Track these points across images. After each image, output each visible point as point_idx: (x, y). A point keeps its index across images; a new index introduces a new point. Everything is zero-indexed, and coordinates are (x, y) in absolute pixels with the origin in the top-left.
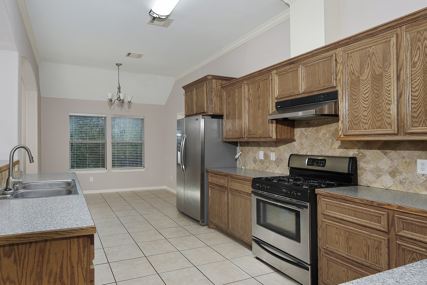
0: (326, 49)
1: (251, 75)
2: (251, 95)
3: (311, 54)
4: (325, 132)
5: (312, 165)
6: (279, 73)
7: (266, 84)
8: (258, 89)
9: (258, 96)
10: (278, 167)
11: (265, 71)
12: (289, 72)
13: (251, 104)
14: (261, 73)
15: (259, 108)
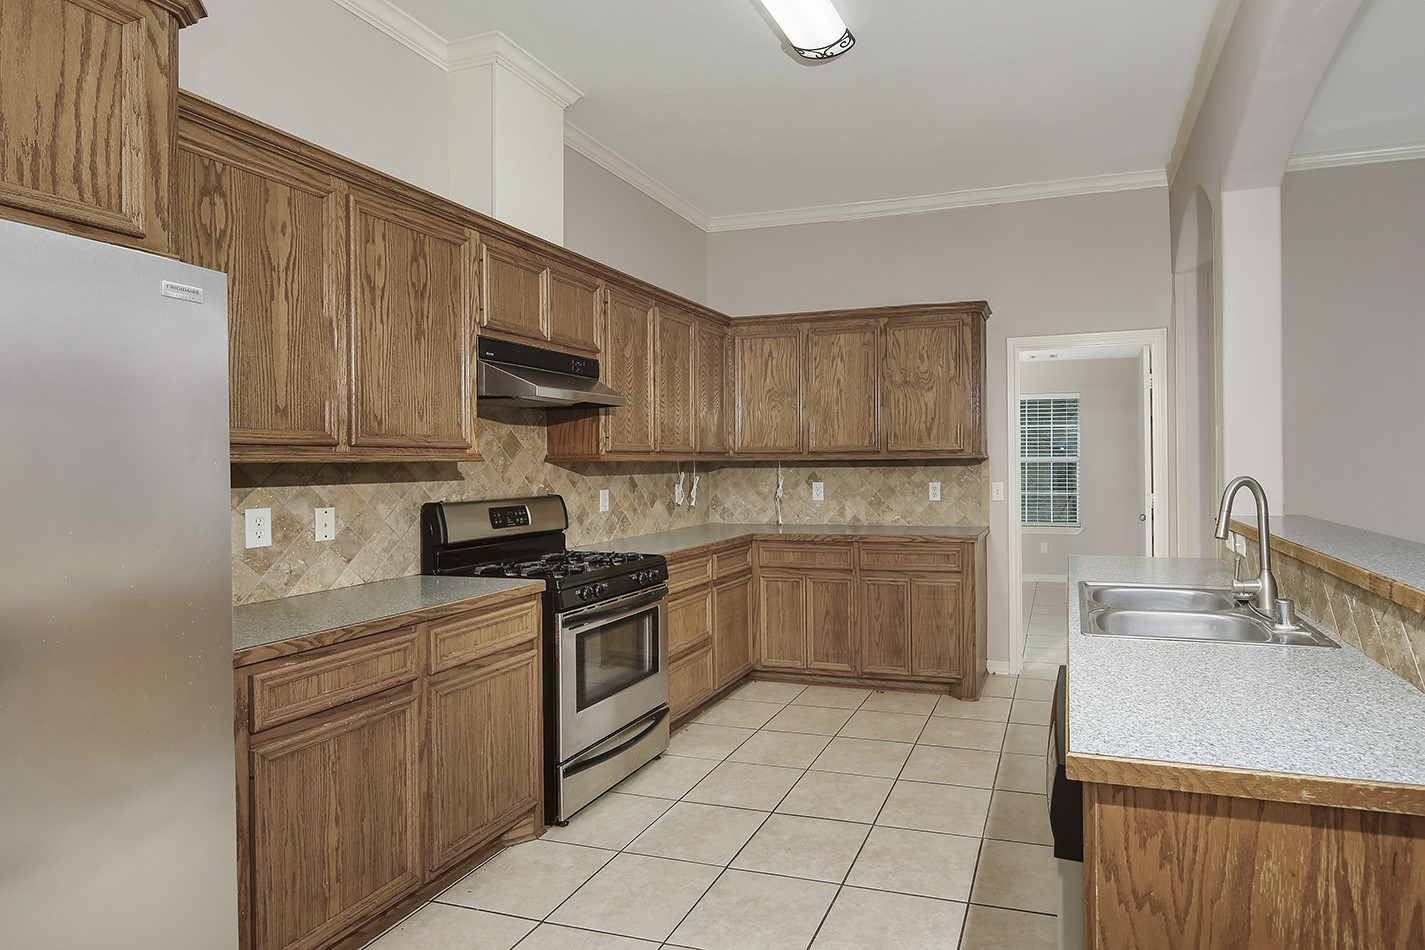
0: (589, 266)
1: (391, 184)
2: (379, 265)
3: (568, 258)
4: (490, 438)
5: (505, 525)
6: (497, 253)
7: (451, 260)
8: (415, 259)
9: (413, 284)
10: (349, 561)
11: (453, 212)
12: (522, 267)
13: (378, 302)
14: (433, 205)
15: (419, 334)
